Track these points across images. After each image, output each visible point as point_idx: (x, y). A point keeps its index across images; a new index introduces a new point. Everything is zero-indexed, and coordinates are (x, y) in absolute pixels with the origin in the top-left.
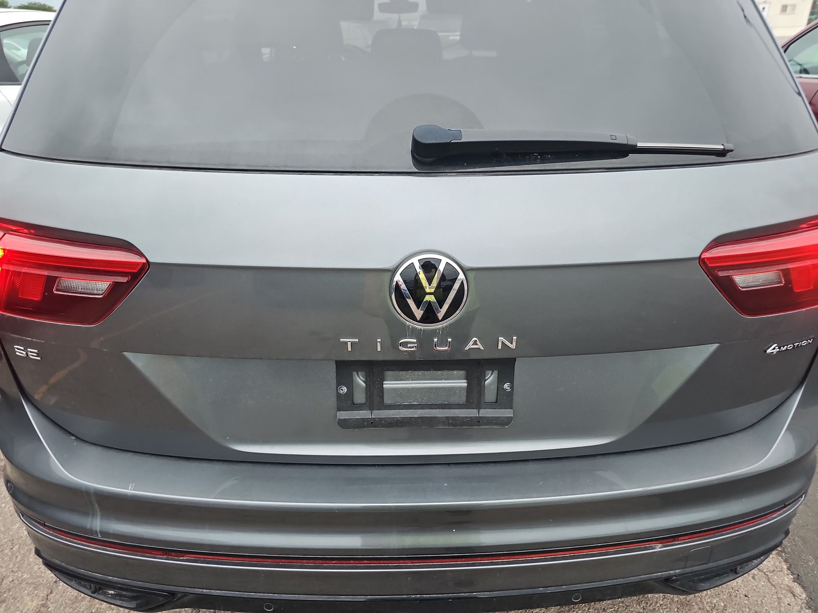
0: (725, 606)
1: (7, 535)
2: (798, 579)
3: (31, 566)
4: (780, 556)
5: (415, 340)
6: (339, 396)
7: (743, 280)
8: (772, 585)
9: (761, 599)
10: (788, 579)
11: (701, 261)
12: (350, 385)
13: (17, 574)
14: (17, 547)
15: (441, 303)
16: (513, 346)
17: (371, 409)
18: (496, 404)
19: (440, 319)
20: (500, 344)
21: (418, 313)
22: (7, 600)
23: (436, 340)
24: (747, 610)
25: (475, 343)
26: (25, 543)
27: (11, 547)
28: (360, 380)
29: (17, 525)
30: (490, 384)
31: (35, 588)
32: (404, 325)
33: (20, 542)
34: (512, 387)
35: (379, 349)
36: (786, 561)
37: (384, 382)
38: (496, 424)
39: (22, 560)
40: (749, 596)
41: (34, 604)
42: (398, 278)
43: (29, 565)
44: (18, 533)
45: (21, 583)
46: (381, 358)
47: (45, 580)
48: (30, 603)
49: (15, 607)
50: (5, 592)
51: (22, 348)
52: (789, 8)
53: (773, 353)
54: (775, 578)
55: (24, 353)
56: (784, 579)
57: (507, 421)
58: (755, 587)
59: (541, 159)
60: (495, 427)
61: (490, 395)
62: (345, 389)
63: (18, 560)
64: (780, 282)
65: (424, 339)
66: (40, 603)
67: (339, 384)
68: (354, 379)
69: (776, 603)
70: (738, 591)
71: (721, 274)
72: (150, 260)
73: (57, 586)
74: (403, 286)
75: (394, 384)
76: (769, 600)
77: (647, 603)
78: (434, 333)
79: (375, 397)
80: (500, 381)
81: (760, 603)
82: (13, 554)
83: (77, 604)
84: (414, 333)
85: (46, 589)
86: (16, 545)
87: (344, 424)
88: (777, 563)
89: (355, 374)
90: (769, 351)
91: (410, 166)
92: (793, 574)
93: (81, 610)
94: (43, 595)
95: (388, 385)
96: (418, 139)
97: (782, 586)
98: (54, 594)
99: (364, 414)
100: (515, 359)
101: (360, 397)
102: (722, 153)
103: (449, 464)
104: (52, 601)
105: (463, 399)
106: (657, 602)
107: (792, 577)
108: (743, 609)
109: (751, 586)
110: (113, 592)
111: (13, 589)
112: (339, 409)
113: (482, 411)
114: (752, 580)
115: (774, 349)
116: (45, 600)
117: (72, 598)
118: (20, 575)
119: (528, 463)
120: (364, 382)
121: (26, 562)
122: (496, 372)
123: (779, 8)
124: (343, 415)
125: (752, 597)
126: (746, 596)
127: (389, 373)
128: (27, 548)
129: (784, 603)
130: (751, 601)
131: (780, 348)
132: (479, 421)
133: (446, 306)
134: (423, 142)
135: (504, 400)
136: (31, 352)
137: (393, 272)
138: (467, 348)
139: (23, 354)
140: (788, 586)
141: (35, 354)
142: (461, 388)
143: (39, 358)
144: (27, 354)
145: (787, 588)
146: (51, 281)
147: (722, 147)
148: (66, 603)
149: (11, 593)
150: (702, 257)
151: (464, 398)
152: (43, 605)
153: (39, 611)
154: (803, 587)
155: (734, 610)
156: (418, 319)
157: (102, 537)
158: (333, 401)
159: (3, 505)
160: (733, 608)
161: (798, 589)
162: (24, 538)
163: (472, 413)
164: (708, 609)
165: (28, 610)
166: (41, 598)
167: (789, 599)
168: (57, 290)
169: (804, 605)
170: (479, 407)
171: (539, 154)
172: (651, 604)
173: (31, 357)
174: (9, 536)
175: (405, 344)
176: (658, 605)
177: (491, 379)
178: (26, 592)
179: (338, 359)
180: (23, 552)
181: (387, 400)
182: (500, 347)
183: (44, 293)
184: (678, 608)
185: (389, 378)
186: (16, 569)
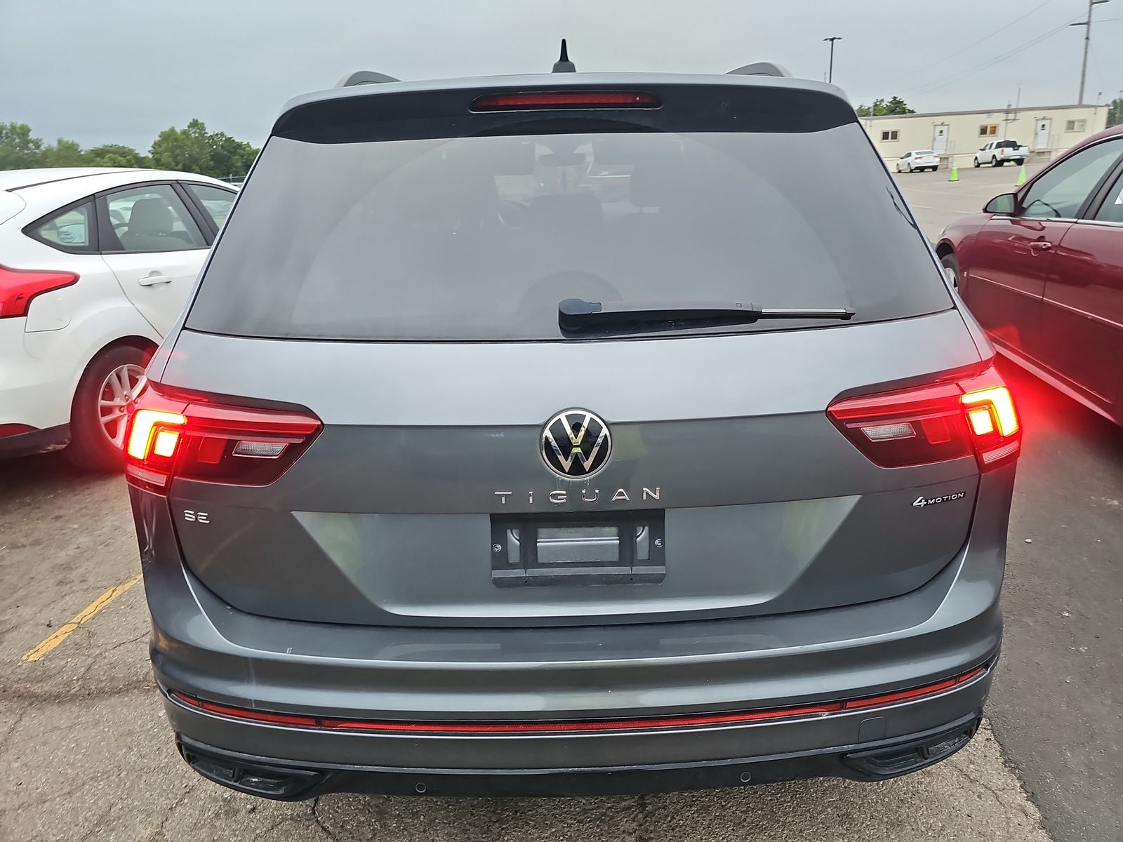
0: (943, 826)
1: (112, 760)
2: (1032, 798)
3: (143, 793)
4: (1012, 773)
5: (565, 492)
6: (494, 554)
7: (875, 432)
8: (1001, 803)
9: (987, 818)
10: (1021, 798)
11: (828, 413)
12: (504, 542)
13: (126, 801)
14: (125, 773)
15: (587, 454)
16: (657, 496)
17: (526, 568)
18: (650, 561)
19: (587, 470)
20: (645, 494)
21: (567, 465)
22: (117, 828)
23: (584, 492)
24: (969, 830)
25: (621, 494)
26: (134, 769)
27: (118, 773)
28: (513, 538)
29: (124, 751)
30: (642, 540)
31: (148, 816)
32: (554, 477)
33: (127, 768)
34: (663, 543)
35: (531, 502)
36: (1019, 779)
37: (538, 540)
38: (649, 581)
39: (132, 786)
40: (973, 816)
41: (148, 831)
42: (547, 433)
43: (140, 791)
44: (125, 758)
45: (131, 811)
46: (533, 510)
47: (159, 807)
48: (143, 831)
49: (127, 836)
50: (114, 820)
51: (192, 512)
52: (1076, 124)
53: (920, 505)
54: (1005, 797)
55: (194, 517)
56: (1016, 798)
57: (659, 579)
58: (980, 807)
59: (675, 326)
60: (649, 584)
61: (643, 553)
62: (500, 547)
63: (127, 787)
64: (914, 435)
65: (573, 491)
66: (154, 831)
67: (494, 542)
68: (508, 537)
69: (1004, 823)
70: (959, 810)
71: (849, 426)
72: (325, 423)
73: (173, 813)
74: (554, 443)
75: (548, 542)
76: (996, 821)
77: (851, 824)
78: (582, 485)
79: (529, 555)
80: (652, 537)
81: (984, 823)
82: (120, 781)
83: (197, 832)
84: (564, 485)
85: (160, 817)
86: (124, 771)
87: (499, 583)
88: (1009, 781)
89: (509, 531)
90: (915, 504)
91: (557, 333)
92: (1026, 792)
93: (201, 837)
94: (157, 822)
95: (542, 543)
96: (563, 311)
97: (1013, 805)
98: (170, 822)
99: (519, 573)
100: (664, 510)
101: (514, 556)
102: (846, 316)
103: (604, 626)
104: (167, 828)
105: (616, 558)
106: (863, 823)
107: (1025, 795)
108: (965, 830)
109: (975, 805)
110: (257, 780)
111: (124, 816)
112: (494, 568)
113: (634, 568)
114: (978, 799)
115: (921, 501)
116: (160, 828)
117: (191, 825)
118: (130, 802)
119: (684, 625)
120: (518, 540)
121: (136, 788)
122: (647, 528)
123: (1064, 125)
124: (498, 574)
125: (976, 816)
126: (968, 816)
127: (542, 531)
128: (136, 774)
129: (1014, 823)
130: (974, 821)
131: (927, 501)
132: (632, 579)
133: (591, 459)
134: (568, 313)
135: (657, 556)
136: (201, 516)
137: (543, 427)
138: (614, 499)
139: (192, 518)
140: (1020, 805)
141: (205, 518)
142: (613, 545)
143: (208, 522)
144: (196, 518)
145: (1019, 808)
146: (232, 444)
147: (844, 311)
148: (183, 830)
149: (121, 821)
150: (829, 410)
151: (617, 556)
152: (158, 833)
153: (154, 839)
154: (1038, 806)
155: (953, 830)
156: (567, 471)
157: (256, 706)
158: (487, 560)
159: (106, 729)
160: (953, 828)
161: (1031, 808)
162: (133, 764)
163: (626, 570)
164: (923, 829)
165: (141, 838)
166: (155, 826)
167: (1021, 818)
168: (235, 453)
169: (1037, 825)
170: (632, 565)
171: (674, 321)
172: (857, 825)
173: (201, 521)
174: (114, 762)
175: (555, 496)
176: (864, 825)
177: (642, 535)
178: (138, 819)
179: (493, 512)
180: (132, 779)
181: (541, 559)
182: (645, 498)
183: (223, 457)
184: (887, 829)
185: (543, 536)
186: (125, 797)
